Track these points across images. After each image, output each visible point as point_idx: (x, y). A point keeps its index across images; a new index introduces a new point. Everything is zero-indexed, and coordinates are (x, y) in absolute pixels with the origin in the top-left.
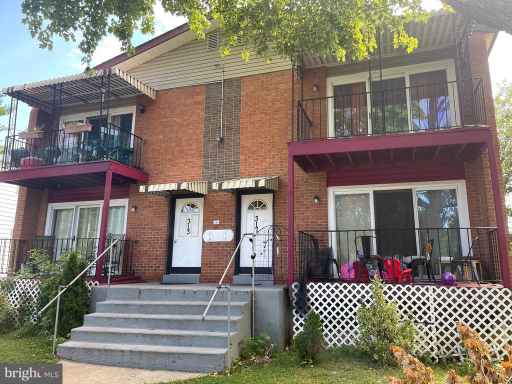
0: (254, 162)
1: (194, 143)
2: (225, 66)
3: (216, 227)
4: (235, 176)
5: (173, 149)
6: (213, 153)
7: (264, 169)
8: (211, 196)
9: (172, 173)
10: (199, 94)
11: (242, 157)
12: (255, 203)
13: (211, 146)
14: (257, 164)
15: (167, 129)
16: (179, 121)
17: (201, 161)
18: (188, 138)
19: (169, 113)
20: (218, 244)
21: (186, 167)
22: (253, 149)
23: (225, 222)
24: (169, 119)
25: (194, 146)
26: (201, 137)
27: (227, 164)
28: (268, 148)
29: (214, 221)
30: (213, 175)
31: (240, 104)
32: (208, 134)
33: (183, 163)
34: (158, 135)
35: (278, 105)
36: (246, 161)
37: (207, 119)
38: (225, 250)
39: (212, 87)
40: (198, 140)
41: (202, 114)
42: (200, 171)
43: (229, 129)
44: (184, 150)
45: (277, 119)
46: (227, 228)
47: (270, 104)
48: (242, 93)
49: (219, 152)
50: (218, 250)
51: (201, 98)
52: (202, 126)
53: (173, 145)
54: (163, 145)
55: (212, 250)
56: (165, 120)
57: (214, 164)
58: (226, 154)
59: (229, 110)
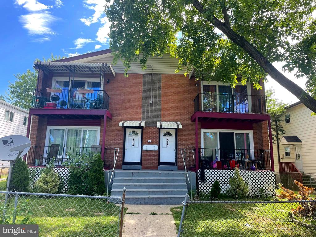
0: (168, 114)
1: (137, 102)
2: (154, 67)
3: (149, 144)
4: (159, 120)
5: (126, 104)
6: (147, 108)
7: (173, 118)
8: (147, 129)
9: (125, 116)
10: (139, 78)
11: (162, 112)
12: (167, 133)
13: (146, 105)
14: (170, 116)
15: (122, 93)
16: (128, 90)
17: (141, 111)
18: (134, 99)
19: (123, 86)
20: (150, 152)
21: (133, 114)
22: (167, 108)
23: (154, 141)
24: (123, 89)
25: (137, 103)
26: (141, 100)
27: (155, 114)
28: (175, 109)
29: (148, 141)
30: (148, 119)
31: (161, 86)
32: (144, 99)
33: (131, 111)
34: (117, 96)
35: (179, 90)
36: (164, 114)
37: (144, 91)
38: (154, 154)
39: (146, 76)
40: (140, 101)
41: (142, 89)
42: (141, 116)
43: (155, 97)
44: (132, 105)
45: (178, 96)
46: (155, 144)
47: (175, 89)
48: (162, 82)
49: (150, 108)
50: (150, 154)
51: (141, 80)
52: (141, 94)
53: (126, 101)
54: (120, 101)
55: (147, 154)
56: (121, 88)
57: (148, 114)
58: (154, 109)
59: (155, 89)
